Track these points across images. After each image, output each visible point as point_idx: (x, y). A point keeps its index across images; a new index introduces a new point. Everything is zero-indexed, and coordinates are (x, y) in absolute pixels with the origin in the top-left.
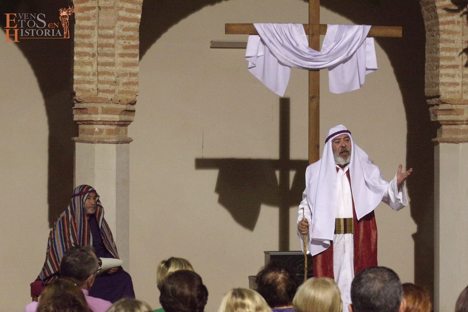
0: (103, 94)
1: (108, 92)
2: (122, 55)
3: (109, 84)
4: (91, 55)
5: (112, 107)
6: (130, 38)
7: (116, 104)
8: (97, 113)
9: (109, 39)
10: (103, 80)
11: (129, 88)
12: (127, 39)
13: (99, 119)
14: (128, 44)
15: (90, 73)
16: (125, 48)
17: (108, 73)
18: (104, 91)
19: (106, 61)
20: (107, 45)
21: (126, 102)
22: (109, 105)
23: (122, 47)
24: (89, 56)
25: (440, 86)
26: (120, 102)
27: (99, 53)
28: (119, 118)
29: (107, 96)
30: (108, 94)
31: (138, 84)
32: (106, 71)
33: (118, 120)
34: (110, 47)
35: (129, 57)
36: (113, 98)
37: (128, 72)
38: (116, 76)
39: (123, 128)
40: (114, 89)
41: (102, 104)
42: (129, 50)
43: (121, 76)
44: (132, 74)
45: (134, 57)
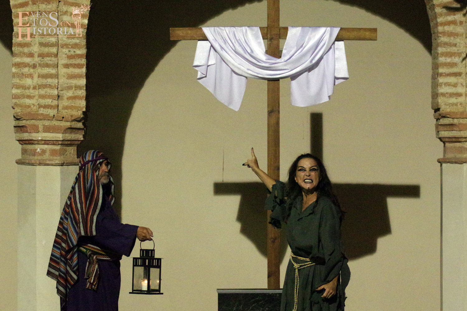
0: (44, 110)
1: (50, 108)
2: (67, 66)
3: (51, 99)
4: (31, 66)
5: (54, 124)
6: (75, 46)
7: (60, 121)
8: (38, 132)
9: (51, 48)
10: (44, 94)
11: (75, 103)
12: (72, 47)
13: (40, 138)
14: (72, 53)
15: (30, 86)
16: (70, 57)
17: (50, 86)
18: (46, 107)
19: (47, 73)
20: (49, 55)
21: (70, 119)
22: (51, 122)
23: (66, 57)
24: (29, 67)
25: (439, 97)
26: (64, 119)
27: (39, 64)
28: (62, 137)
29: (49, 112)
30: (49, 110)
31: (84, 99)
32: (47, 84)
33: (61, 139)
34: (52, 57)
35: (74, 67)
36: (55, 115)
37: (73, 85)
38: (59, 89)
39: (71, 148)
40: (57, 103)
41: (43, 121)
42: (74, 60)
43: (65, 89)
44: (78, 87)
45: (80, 68)
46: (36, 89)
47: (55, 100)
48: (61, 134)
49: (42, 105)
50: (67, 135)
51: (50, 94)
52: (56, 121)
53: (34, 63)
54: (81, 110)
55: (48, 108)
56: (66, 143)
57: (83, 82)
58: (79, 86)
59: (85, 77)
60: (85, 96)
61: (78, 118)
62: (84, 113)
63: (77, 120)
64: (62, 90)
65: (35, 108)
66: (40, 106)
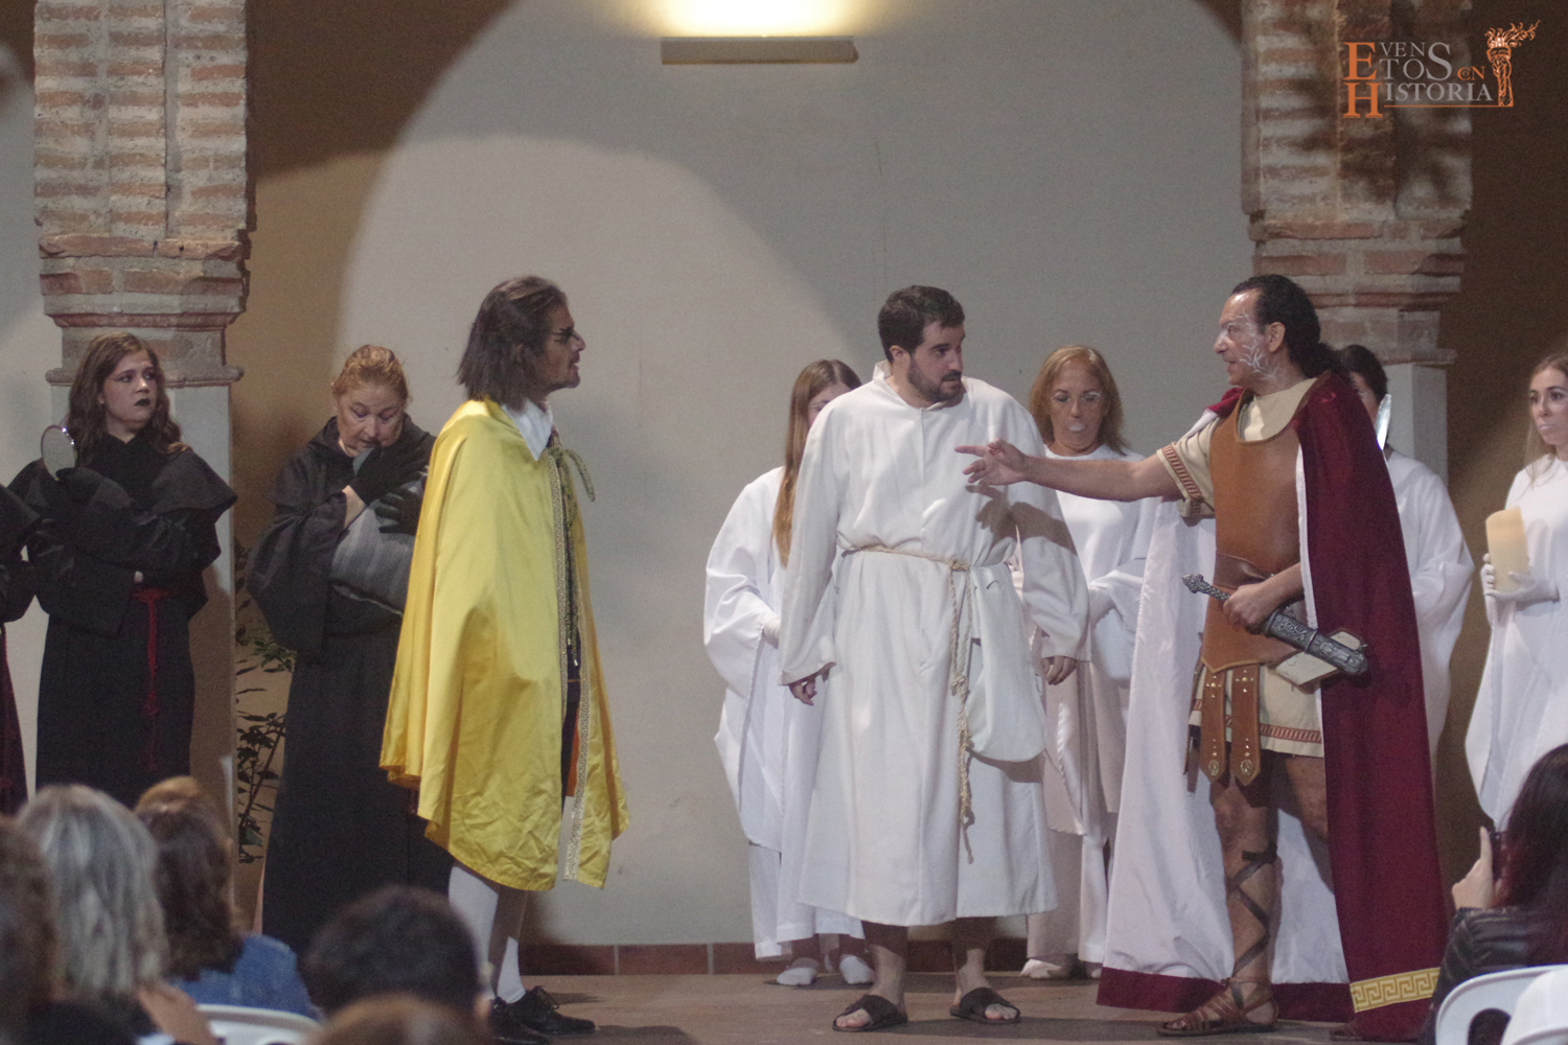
0: (127, 227)
1: (143, 221)
2: (193, 100)
3: (146, 195)
4: (88, 101)
5: (158, 268)
6: (216, 41)
7: (170, 258)
8: (109, 290)
9: (146, 48)
10: (128, 180)
11: (214, 207)
12: (206, 47)
13: (115, 309)
14: (209, 64)
15: (86, 159)
16: (200, 75)
17: (144, 159)
18: (130, 218)
19: (134, 120)
20: (139, 68)
21: (201, 252)
22: (147, 262)
23: (190, 74)
24: (83, 105)
25: (1262, 179)
26: (183, 252)
27: (112, 97)
28: (181, 304)
29: (140, 233)
31: (243, 193)
32: (135, 151)
33: (178, 311)
34: (149, 75)
35: (212, 104)
36: (160, 240)
37: (210, 153)
38: (170, 165)
39: (204, 335)
40: (163, 209)
41: (125, 259)
42: (211, 82)
43: (188, 168)
44: (223, 161)
45: (227, 105)
46: (104, 168)
47: (158, 198)
48: (177, 297)
49: (121, 212)
50: (193, 298)
51: (145, 181)
52: (161, 259)
53: (100, 91)
54: (232, 227)
55: (139, 222)
56: (192, 320)
57: (239, 144)
58: (227, 157)
59: (244, 132)
60: (244, 184)
61: (224, 250)
62: (242, 235)
63: (222, 255)
64: (178, 170)
65: (100, 221)
66: (115, 217)
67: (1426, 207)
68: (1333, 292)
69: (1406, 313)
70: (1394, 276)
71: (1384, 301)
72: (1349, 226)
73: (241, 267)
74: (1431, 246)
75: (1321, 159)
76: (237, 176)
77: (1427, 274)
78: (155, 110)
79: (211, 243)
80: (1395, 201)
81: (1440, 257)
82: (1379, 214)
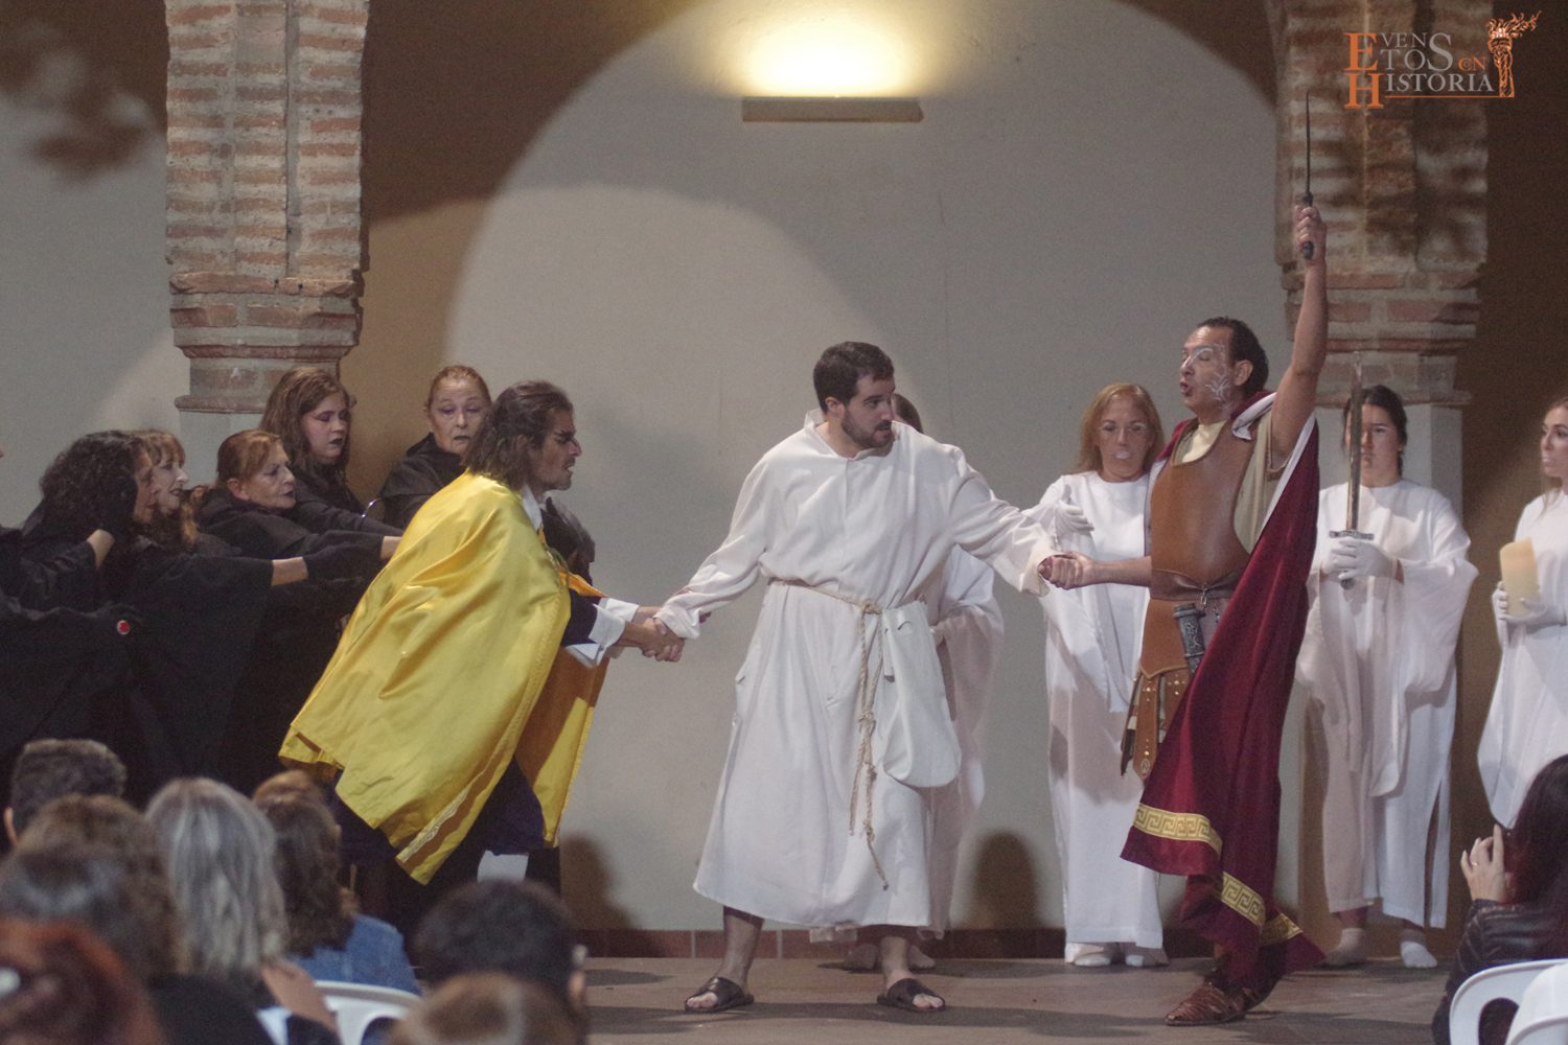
0: (251, 266)
1: (266, 261)
2: (310, 150)
3: (269, 237)
5: (278, 304)
6: (334, 96)
7: (290, 295)
8: (233, 324)
9: (270, 102)
10: (252, 223)
11: (331, 249)
12: (323, 102)
13: (239, 342)
14: (327, 117)
15: (213, 203)
16: (319, 127)
17: (267, 204)
18: (253, 258)
19: (258, 168)
20: (263, 121)
21: (319, 290)
22: (269, 298)
23: (310, 126)
24: (212, 154)
26: (302, 290)
27: (238, 147)
28: (299, 338)
29: (263, 271)
30: (264, 265)
31: (357, 236)
32: (259, 197)
33: (297, 344)
34: (272, 126)
35: (329, 154)
36: (280, 278)
37: (327, 199)
38: (291, 211)
40: (284, 250)
41: (248, 295)
42: (329, 134)
43: (307, 212)
44: (339, 207)
45: (344, 155)
46: (230, 212)
47: (279, 239)
48: (296, 331)
49: (244, 251)
50: (311, 332)
51: (267, 224)
52: (282, 296)
53: (227, 141)
54: (347, 267)
55: (262, 262)
56: (310, 352)
57: (354, 191)
58: (342, 203)
59: (358, 180)
60: (359, 229)
61: (338, 288)
62: (356, 275)
63: (337, 293)
64: (298, 215)
65: (226, 260)
66: (239, 256)
67: (1445, 261)
68: (1360, 338)
69: (1426, 358)
70: (1415, 324)
71: (1404, 346)
72: (1374, 276)
73: (355, 303)
74: (1449, 296)
75: (1348, 215)
76: (352, 221)
77: (1447, 322)
78: (277, 159)
79: (328, 281)
80: (1416, 253)
81: (1459, 307)
82: (1403, 266)
